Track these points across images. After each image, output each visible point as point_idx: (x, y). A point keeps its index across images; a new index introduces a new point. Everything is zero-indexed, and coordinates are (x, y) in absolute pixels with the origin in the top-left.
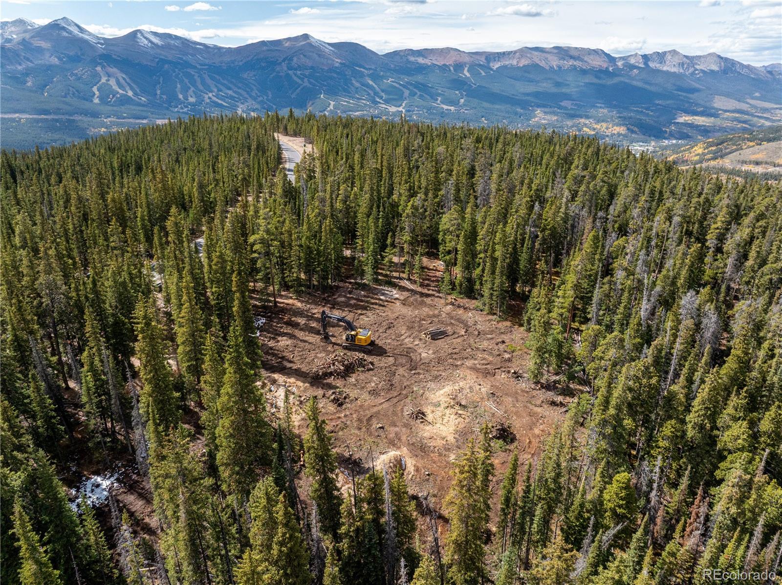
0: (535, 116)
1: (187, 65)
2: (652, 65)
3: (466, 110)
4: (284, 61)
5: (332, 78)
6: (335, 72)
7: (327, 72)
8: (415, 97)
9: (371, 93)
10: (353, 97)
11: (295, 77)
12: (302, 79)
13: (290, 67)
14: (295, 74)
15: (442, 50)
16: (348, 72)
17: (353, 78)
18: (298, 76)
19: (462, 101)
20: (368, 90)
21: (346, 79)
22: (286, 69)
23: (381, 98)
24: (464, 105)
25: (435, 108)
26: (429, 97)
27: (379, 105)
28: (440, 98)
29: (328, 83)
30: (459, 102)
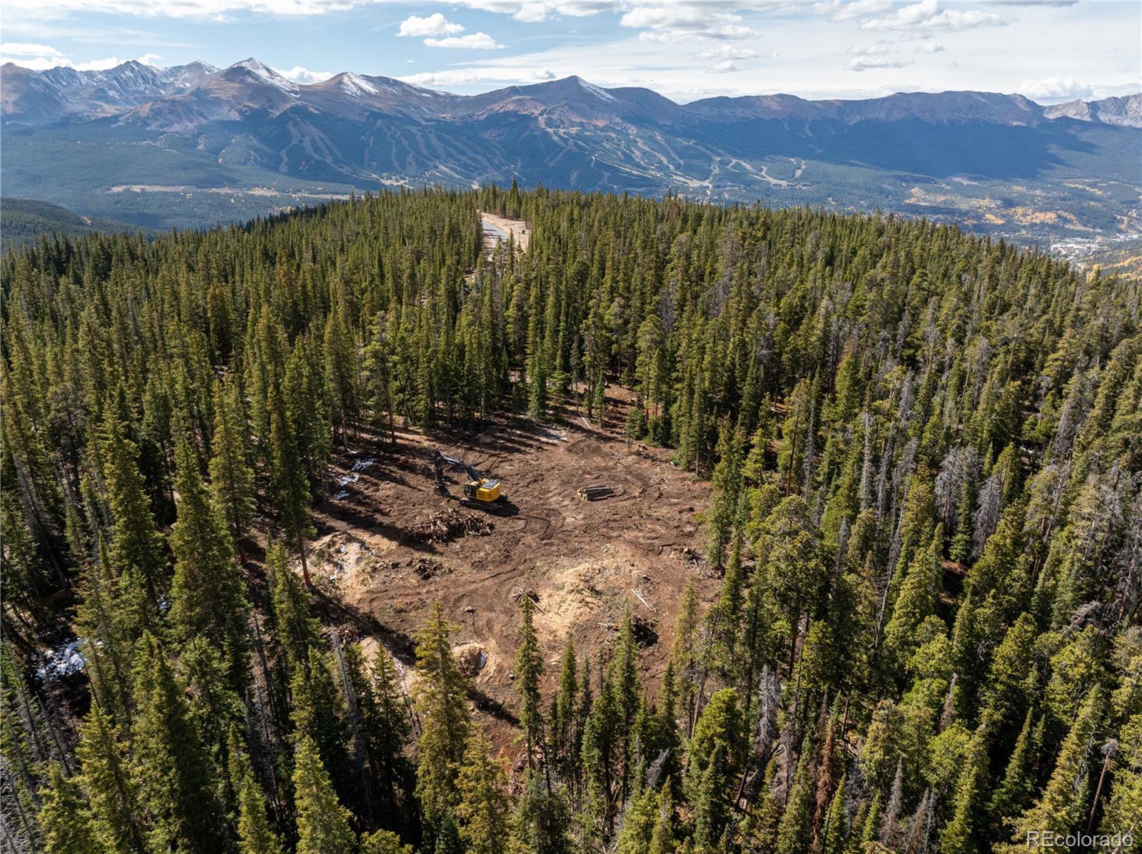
0: (911, 196)
1: (408, 120)
2: (1104, 118)
3: (804, 185)
4: (541, 114)
5: (609, 139)
6: (614, 130)
7: (602, 130)
8: (729, 167)
9: (665, 160)
10: (638, 166)
11: (555, 138)
12: (566, 140)
13: (550, 123)
14: (556, 133)
15: (772, 97)
16: (633, 130)
17: (638, 139)
18: (560, 137)
19: (799, 173)
20: (659, 155)
21: (629, 141)
22: (543, 126)
23: (678, 167)
24: (801, 178)
25: (757, 182)
26: (748, 167)
27: (675, 177)
28: (765, 169)
29: (602, 146)
30: (794, 174)
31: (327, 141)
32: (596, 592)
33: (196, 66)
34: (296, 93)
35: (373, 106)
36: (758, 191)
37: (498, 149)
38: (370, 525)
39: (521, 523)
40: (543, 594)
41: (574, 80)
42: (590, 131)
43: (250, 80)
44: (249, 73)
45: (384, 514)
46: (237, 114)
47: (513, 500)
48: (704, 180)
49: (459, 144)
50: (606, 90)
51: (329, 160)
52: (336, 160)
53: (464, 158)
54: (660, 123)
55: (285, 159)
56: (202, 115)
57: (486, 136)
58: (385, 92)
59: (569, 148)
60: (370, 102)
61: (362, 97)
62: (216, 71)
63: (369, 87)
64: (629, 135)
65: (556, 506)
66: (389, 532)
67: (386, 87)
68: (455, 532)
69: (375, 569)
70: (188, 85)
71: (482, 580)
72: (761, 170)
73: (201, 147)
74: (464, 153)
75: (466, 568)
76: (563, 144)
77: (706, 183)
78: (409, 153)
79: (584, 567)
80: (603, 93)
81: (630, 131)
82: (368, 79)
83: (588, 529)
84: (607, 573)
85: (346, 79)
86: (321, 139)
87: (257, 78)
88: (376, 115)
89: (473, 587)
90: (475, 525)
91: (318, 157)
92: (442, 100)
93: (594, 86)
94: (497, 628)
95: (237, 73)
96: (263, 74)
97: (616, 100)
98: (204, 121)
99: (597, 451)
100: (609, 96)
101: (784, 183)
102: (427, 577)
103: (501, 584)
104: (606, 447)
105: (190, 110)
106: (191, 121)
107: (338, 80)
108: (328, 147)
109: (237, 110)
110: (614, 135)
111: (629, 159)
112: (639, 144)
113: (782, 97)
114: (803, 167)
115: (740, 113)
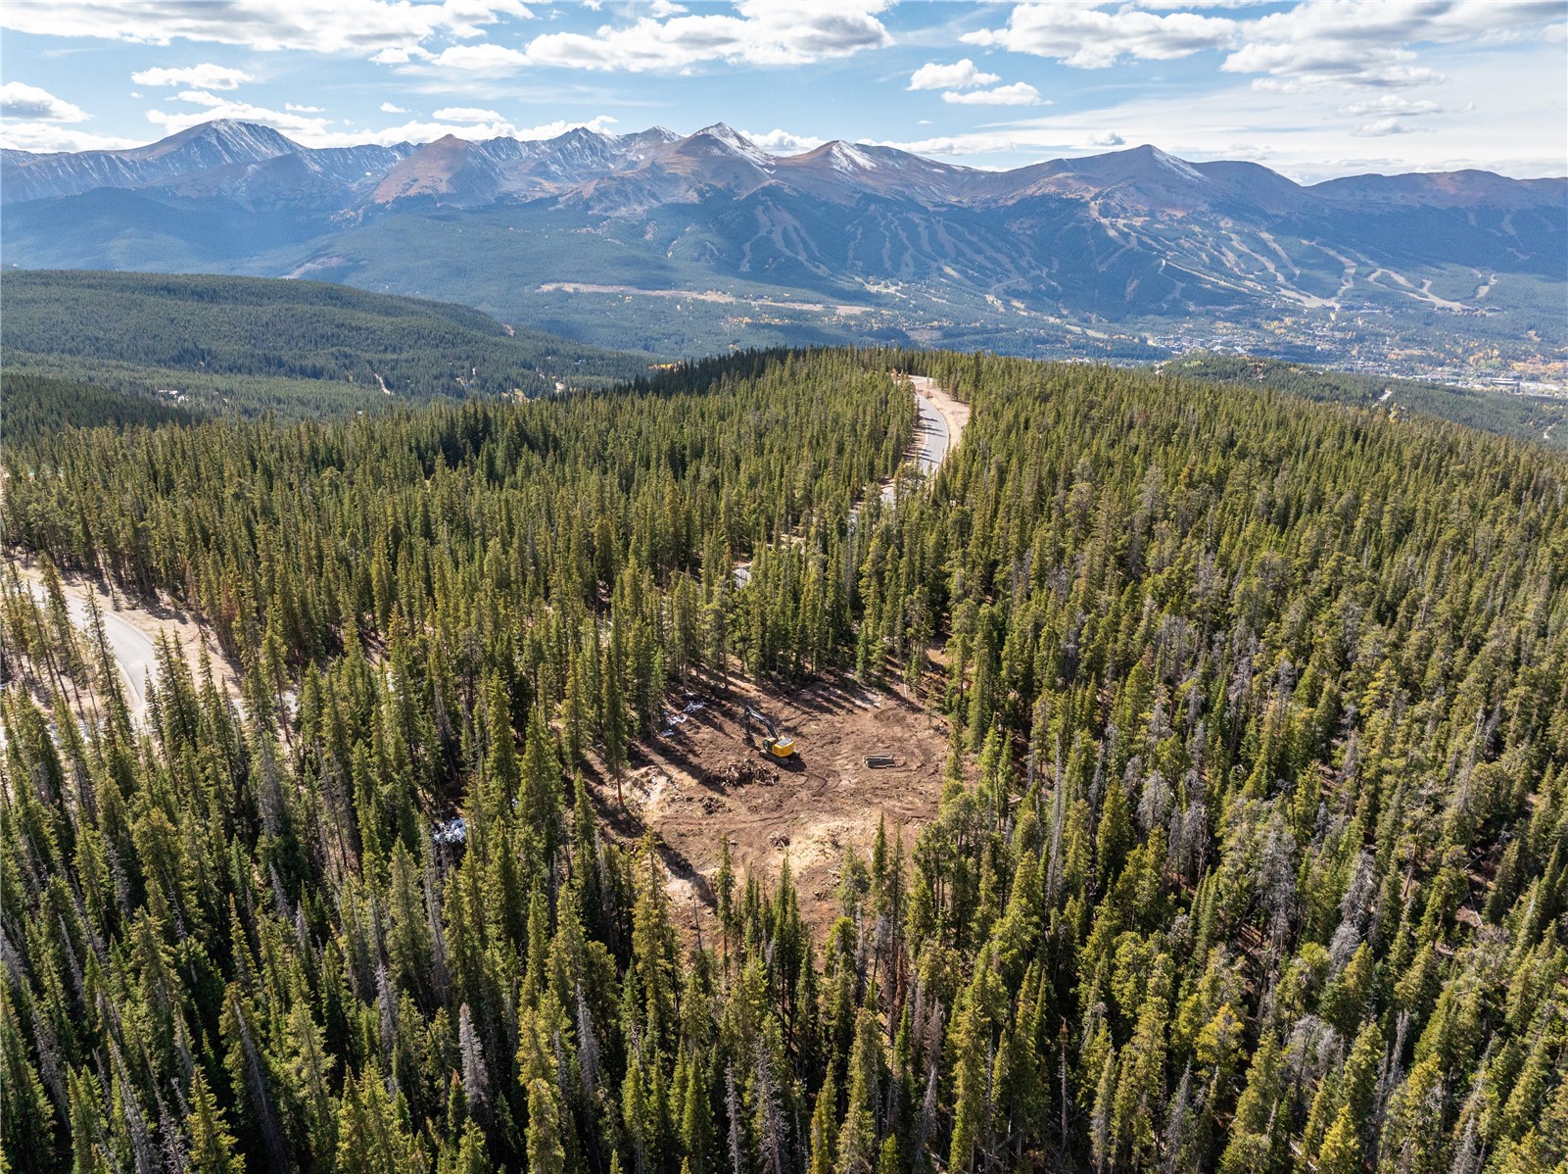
1: (913, 205)
3: (1490, 310)
4: (1094, 198)
5: (1191, 235)
6: (1198, 222)
7: (1180, 222)
8: (1371, 279)
9: (1271, 268)
10: (1228, 275)
11: (1112, 233)
12: (1125, 236)
13: (1105, 211)
14: (1113, 226)
15: (1453, 176)
16: (1226, 224)
17: (1233, 236)
18: (1118, 230)
19: (1484, 291)
20: (1263, 259)
21: (1219, 237)
22: (1095, 214)
23: (1290, 277)
24: (1488, 299)
25: (1413, 303)
26: (1401, 280)
27: (1283, 292)
28: (1428, 283)
29: (1178, 245)
30: (1475, 291)
31: (803, 233)
32: (836, 845)
33: (655, 134)
34: (770, 167)
35: (866, 185)
36: (1412, 317)
37: (1029, 247)
38: (681, 763)
39: (803, 779)
40: (794, 840)
41: (1148, 150)
42: (1162, 223)
43: (716, 152)
44: (716, 142)
45: (696, 755)
46: (695, 195)
47: (805, 758)
48: (1328, 297)
49: (975, 239)
50: (1193, 165)
51: (802, 258)
52: (812, 258)
53: (980, 258)
54: (1269, 212)
55: (749, 254)
56: (653, 196)
57: (1014, 228)
58: (885, 166)
59: (1128, 247)
60: (863, 179)
61: (854, 173)
62: (676, 139)
63: (863, 160)
64: (1220, 229)
65: (838, 768)
66: (695, 771)
67: (886, 160)
68: (745, 779)
69: (673, 800)
70: (642, 157)
71: (754, 822)
72: (1422, 285)
73: (648, 237)
74: (979, 251)
75: (744, 810)
76: (1122, 242)
77: (1330, 303)
78: (906, 248)
79: (836, 823)
80: (1189, 169)
81: (1222, 224)
82: (864, 148)
83: (855, 793)
84: (852, 833)
85: (835, 150)
86: (796, 229)
87: (724, 148)
88: (869, 199)
89: (743, 825)
90: (763, 775)
91: (787, 252)
92: (958, 177)
93: (1175, 159)
94: (748, 861)
95: (703, 142)
96: (732, 143)
97: (1206, 179)
98: (655, 204)
99: (900, 721)
100: (1197, 174)
101: (1457, 306)
102: (710, 813)
103: (765, 827)
104: (910, 718)
105: (641, 190)
106: (641, 203)
107: (825, 152)
108: (803, 240)
109: (696, 190)
110: (1197, 229)
111: (1217, 265)
112: (1235, 243)
113: (1470, 175)
114: (1493, 281)
115: (1397, 197)
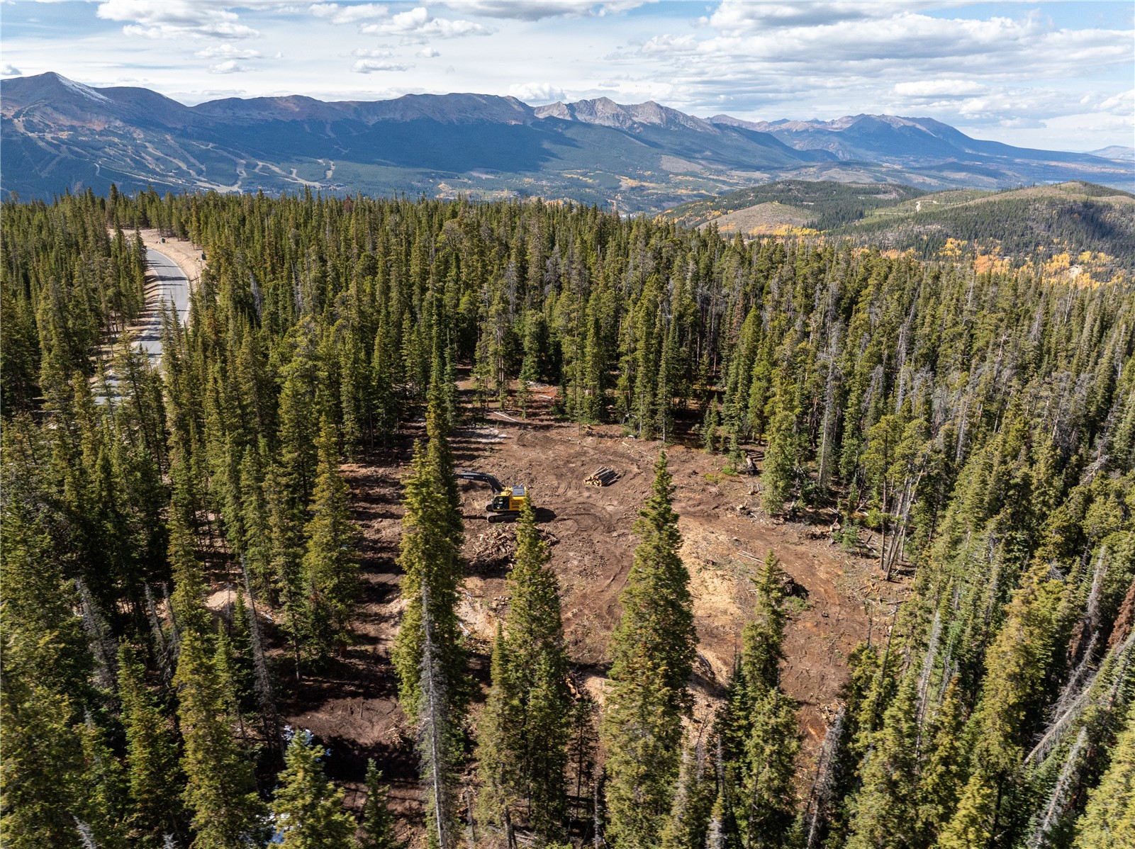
0: (440, 191)
4: (17, 116)
8: (256, 170)
13: (30, 126)
14: (42, 139)
16: (139, 135)
17: (147, 144)
18: (47, 142)
19: (330, 174)
20: (176, 161)
21: (136, 146)
23: (200, 173)
26: (277, 169)
27: (199, 183)
28: (295, 171)
29: (105, 153)
41: (51, 78)
42: (86, 135)
50: (97, 90)
54: (170, 126)
64: (135, 139)
72: (291, 172)
77: (235, 188)
81: (135, 135)
97: (111, 101)
100: (102, 97)
101: (317, 184)
112: (150, 150)
113: (297, 98)
114: (333, 168)
